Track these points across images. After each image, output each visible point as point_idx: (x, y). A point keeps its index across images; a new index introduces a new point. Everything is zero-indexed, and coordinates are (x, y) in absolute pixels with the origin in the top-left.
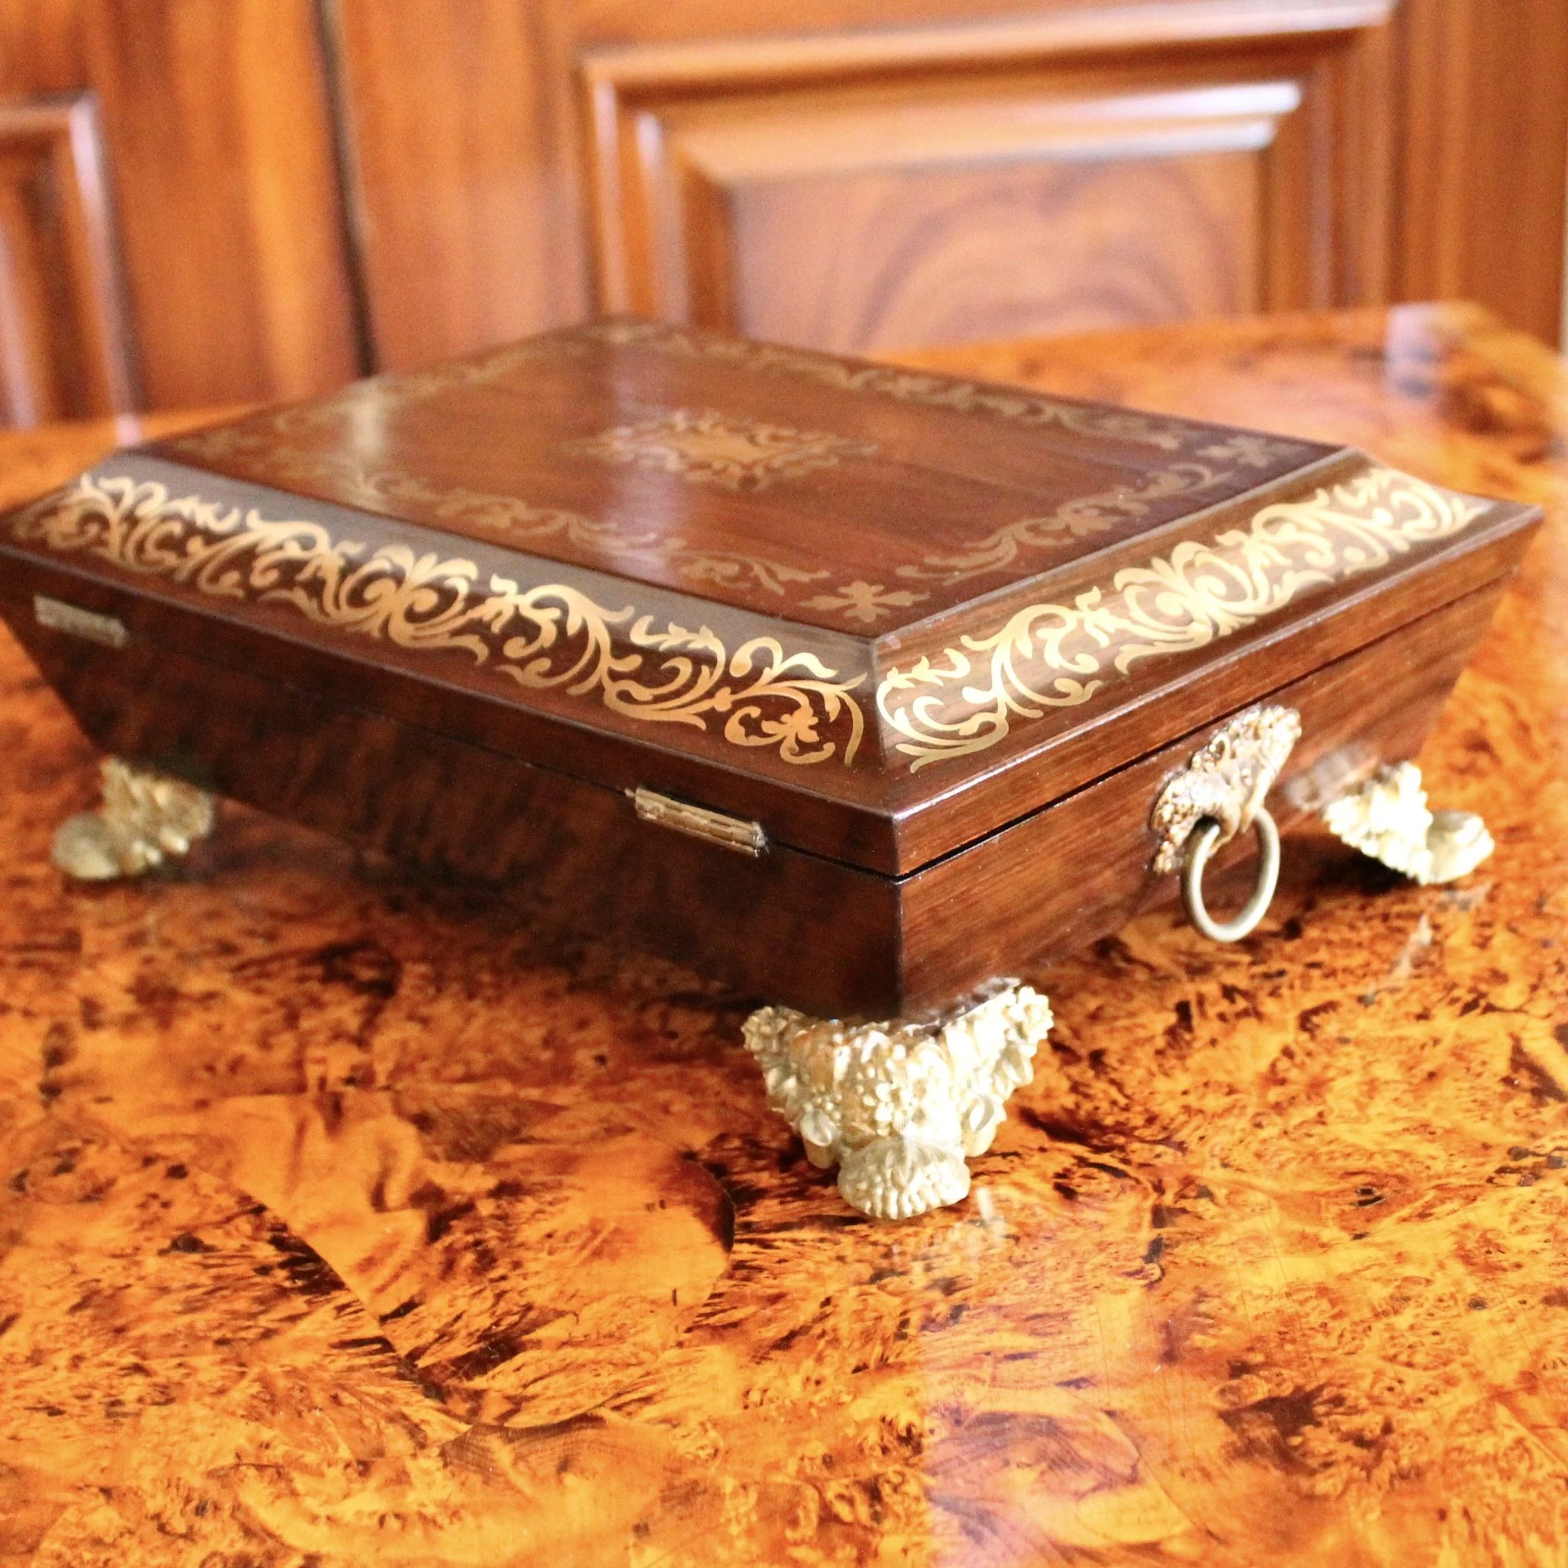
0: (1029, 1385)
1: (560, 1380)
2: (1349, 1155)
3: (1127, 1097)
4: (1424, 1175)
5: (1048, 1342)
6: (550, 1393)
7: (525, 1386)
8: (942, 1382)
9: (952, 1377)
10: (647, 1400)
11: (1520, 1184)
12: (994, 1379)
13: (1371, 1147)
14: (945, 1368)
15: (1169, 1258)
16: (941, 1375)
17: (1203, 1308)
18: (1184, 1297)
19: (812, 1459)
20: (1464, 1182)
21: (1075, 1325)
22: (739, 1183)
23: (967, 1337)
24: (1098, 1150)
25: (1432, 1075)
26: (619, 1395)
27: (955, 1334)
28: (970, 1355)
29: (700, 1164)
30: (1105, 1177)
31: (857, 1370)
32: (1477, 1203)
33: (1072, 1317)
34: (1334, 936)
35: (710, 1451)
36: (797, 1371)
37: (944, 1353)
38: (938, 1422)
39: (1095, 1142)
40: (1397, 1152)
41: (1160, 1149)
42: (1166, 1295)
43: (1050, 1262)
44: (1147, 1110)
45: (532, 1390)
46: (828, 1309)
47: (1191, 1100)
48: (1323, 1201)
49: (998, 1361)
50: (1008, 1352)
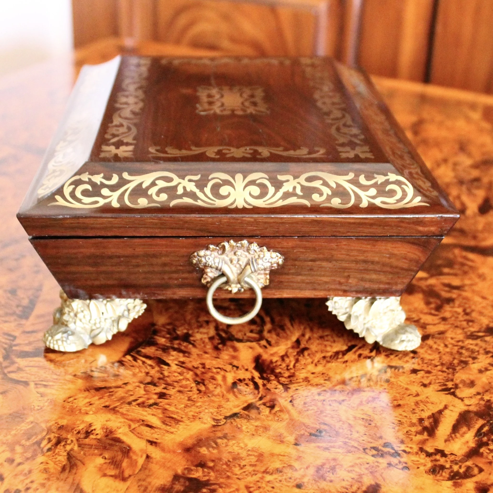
0: (140, 436)
1: (36, 369)
2: (332, 417)
3: (294, 366)
4: (346, 436)
5: (164, 426)
6: (28, 372)
7: (26, 367)
8: (121, 422)
9: (125, 422)
10: (45, 386)
11: (373, 456)
12: (134, 429)
13: (344, 418)
14: (127, 419)
15: (232, 421)
16: (123, 420)
17: (219, 441)
18: (219, 434)
19: (58, 424)
20: (356, 445)
21: (178, 425)
22: (154, 339)
23: (145, 413)
24: (262, 378)
25: (399, 406)
26: (42, 381)
27: (143, 411)
28: (138, 419)
29: (153, 328)
30: (252, 386)
31: (106, 407)
32: (349, 454)
33: (180, 423)
34: (435, 346)
35: (39, 408)
36: (90, 398)
37: (133, 414)
38: (102, 433)
39: (265, 375)
40: (349, 424)
41: (280, 386)
42: (215, 431)
43: (199, 404)
44: (294, 373)
45: (27, 369)
46: (124, 386)
47: (311, 377)
48: (304, 427)
49: (142, 425)
50: (149, 423)
